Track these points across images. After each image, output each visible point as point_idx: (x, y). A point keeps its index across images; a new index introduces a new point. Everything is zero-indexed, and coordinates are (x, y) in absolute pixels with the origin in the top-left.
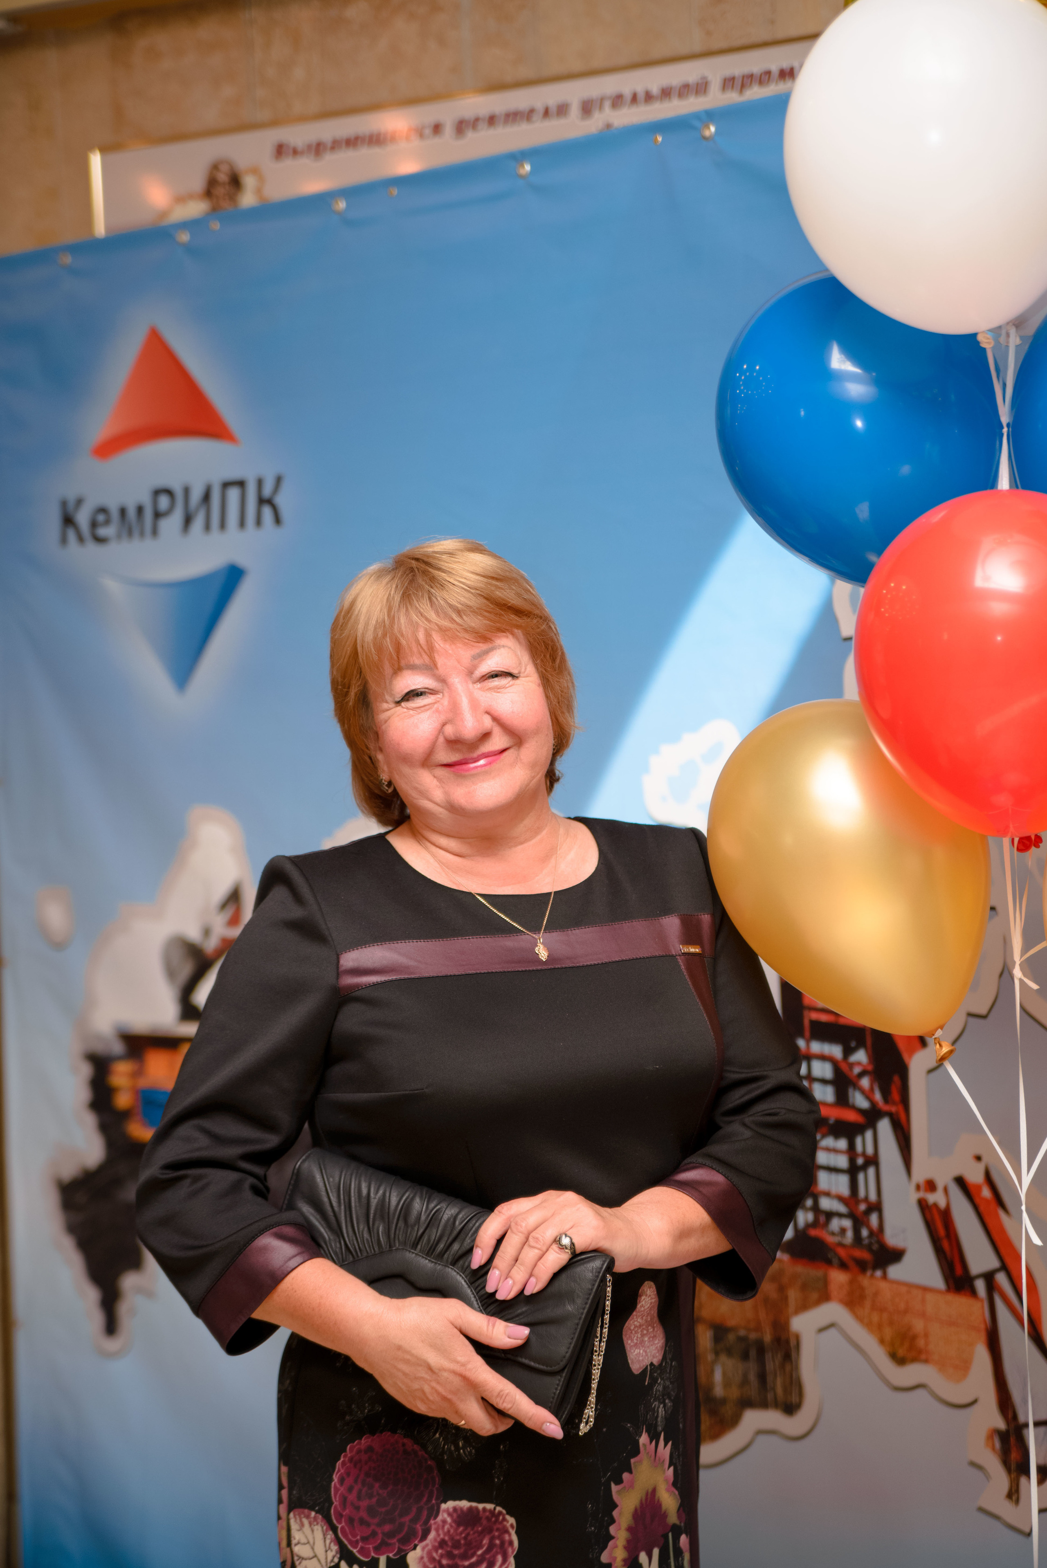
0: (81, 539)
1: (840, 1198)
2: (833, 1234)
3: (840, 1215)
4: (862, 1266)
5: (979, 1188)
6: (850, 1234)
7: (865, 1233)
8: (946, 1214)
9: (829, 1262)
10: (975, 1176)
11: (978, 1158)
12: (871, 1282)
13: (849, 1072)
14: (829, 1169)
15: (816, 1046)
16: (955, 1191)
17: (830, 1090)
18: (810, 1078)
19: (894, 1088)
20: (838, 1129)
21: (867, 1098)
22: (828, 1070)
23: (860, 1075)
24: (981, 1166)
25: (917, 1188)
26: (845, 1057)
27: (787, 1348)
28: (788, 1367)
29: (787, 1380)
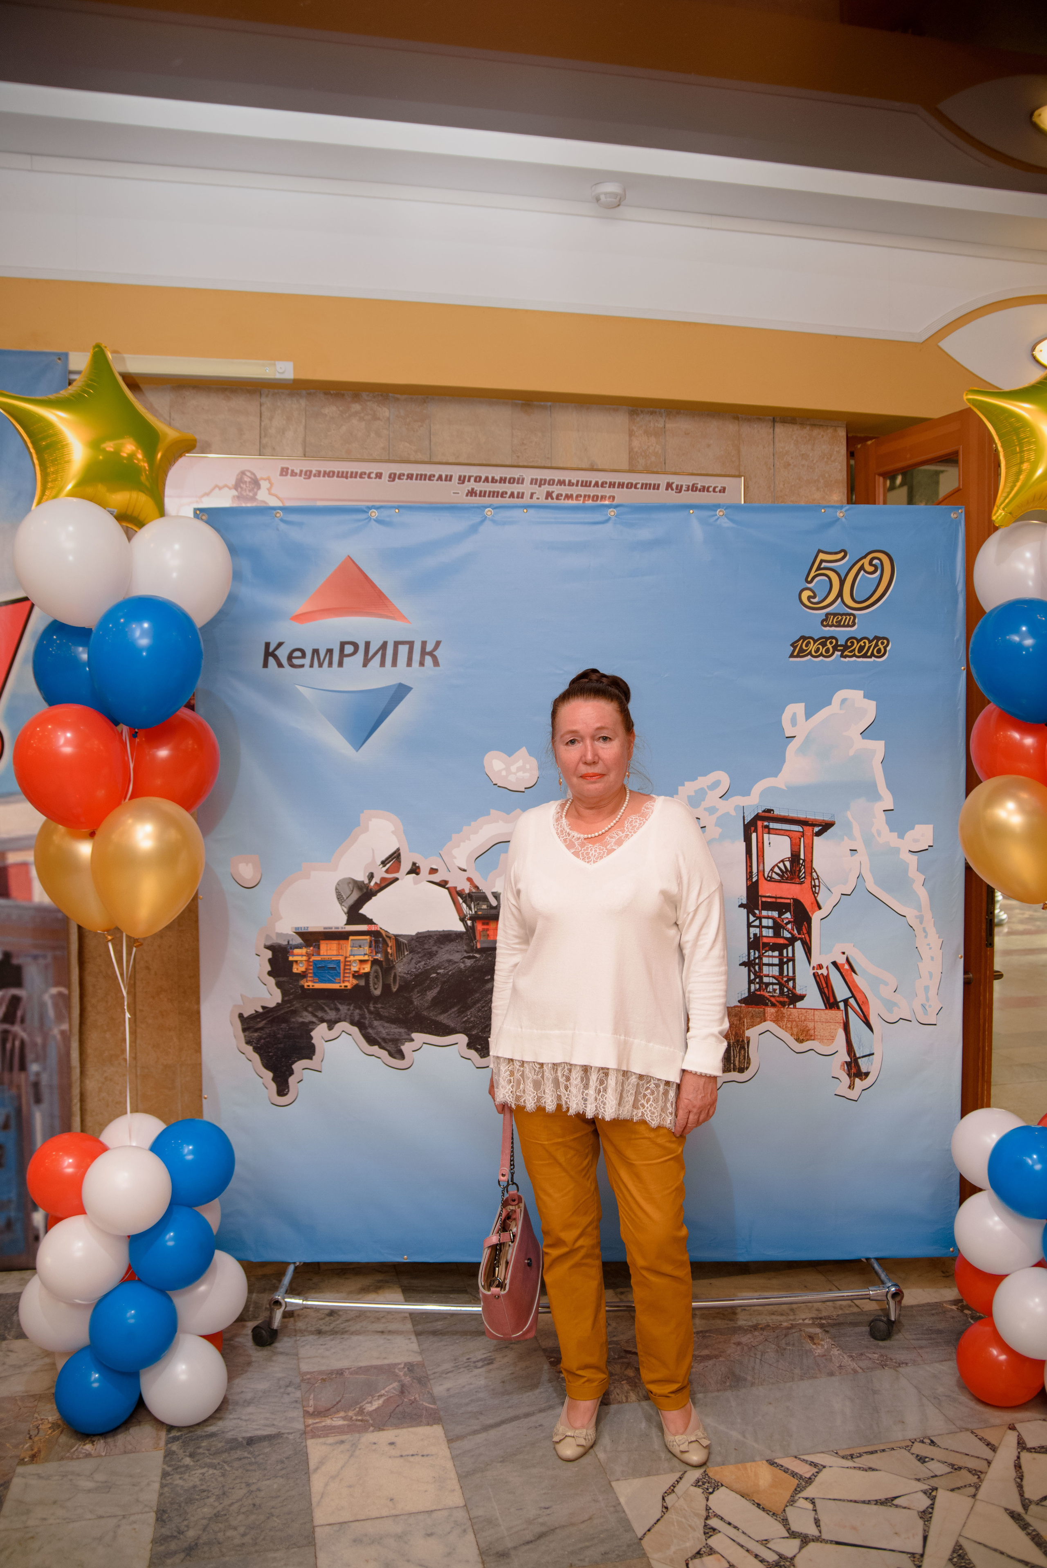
1: (773, 977)
2: (770, 992)
3: (773, 984)
4: (784, 1004)
5: (843, 965)
6: (778, 991)
7: (786, 990)
8: (827, 978)
9: (767, 1005)
10: (841, 960)
11: (844, 954)
12: (789, 1011)
13: (781, 923)
14: (769, 965)
15: (764, 913)
16: (832, 968)
17: (771, 931)
18: (761, 927)
19: (804, 927)
20: (774, 947)
21: (790, 933)
22: (770, 923)
23: (787, 924)
24: (845, 956)
25: (814, 968)
26: (780, 916)
27: (742, 1044)
28: (743, 1052)
29: (742, 1058)
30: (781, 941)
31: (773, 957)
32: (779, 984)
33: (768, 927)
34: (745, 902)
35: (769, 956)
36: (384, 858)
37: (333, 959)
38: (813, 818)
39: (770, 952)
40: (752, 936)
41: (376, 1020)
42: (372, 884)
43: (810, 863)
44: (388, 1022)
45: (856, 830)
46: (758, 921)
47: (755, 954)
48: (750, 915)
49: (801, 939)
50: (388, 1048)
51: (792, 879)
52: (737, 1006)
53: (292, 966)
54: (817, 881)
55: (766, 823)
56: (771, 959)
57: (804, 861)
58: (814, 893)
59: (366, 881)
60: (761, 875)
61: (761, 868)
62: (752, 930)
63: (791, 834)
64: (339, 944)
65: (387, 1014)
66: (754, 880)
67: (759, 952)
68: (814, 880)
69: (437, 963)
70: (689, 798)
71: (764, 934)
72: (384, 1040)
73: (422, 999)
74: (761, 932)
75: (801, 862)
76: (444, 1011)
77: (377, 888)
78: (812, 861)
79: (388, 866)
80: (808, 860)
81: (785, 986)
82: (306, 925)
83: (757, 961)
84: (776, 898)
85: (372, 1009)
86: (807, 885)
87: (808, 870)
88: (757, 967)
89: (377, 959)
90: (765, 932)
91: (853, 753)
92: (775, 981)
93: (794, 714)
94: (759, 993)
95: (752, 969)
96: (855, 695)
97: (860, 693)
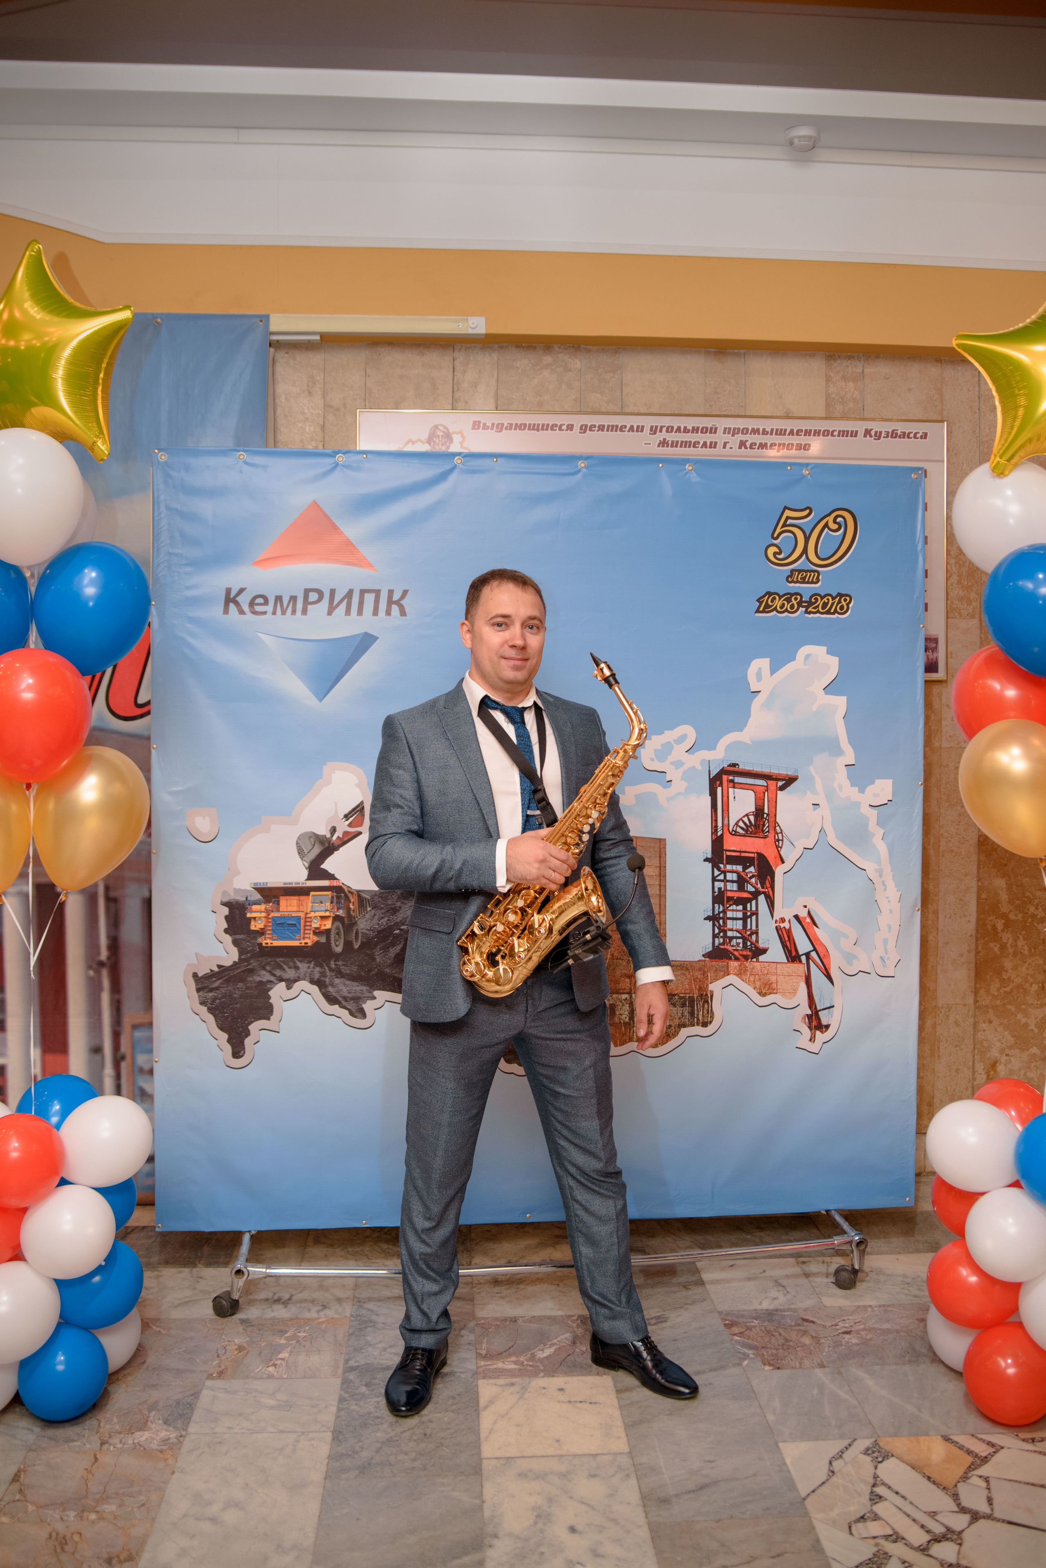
0: (242, 612)
1: (737, 931)
2: (732, 946)
3: (736, 938)
4: (745, 958)
5: (805, 918)
6: (740, 945)
7: (748, 943)
8: (788, 932)
9: (729, 958)
10: (803, 914)
11: (805, 907)
12: (750, 964)
13: (745, 877)
14: (732, 919)
15: (729, 867)
16: (794, 922)
17: (735, 885)
18: (725, 881)
19: (767, 882)
20: (737, 901)
21: (753, 887)
22: (734, 877)
23: (750, 878)
24: (805, 909)
25: (776, 922)
26: (744, 870)
27: (706, 998)
28: (706, 1006)
29: (705, 1012)
30: (745, 895)
31: (737, 911)
32: (743, 938)
33: (732, 881)
34: (709, 856)
35: (733, 910)
36: (346, 812)
37: (293, 915)
38: (777, 772)
39: (734, 906)
40: (716, 890)
41: (337, 978)
42: (334, 838)
43: (773, 817)
44: (349, 979)
45: (819, 785)
46: (723, 875)
47: (719, 908)
48: (715, 870)
49: (764, 893)
50: (349, 1007)
51: (755, 833)
52: (701, 961)
53: (250, 923)
54: (779, 835)
55: (731, 778)
56: (735, 913)
57: (768, 815)
58: (777, 847)
59: (328, 836)
60: (725, 829)
61: (726, 822)
62: (717, 884)
63: (755, 788)
64: (299, 900)
65: (348, 972)
66: (719, 834)
67: (724, 906)
68: (777, 834)
69: (401, 919)
70: (656, 751)
71: (728, 888)
72: (345, 998)
73: (384, 956)
74: (725, 886)
75: (764, 815)
77: (340, 842)
78: (775, 815)
79: (351, 819)
80: (771, 814)
81: (747, 940)
82: (265, 881)
83: (721, 915)
84: (740, 852)
85: (333, 966)
86: (770, 839)
87: (771, 825)
88: (721, 922)
89: (339, 915)
90: (729, 886)
91: (814, 709)
92: (739, 935)
93: (760, 669)
94: (722, 947)
95: (717, 923)
96: (819, 651)
97: (824, 649)
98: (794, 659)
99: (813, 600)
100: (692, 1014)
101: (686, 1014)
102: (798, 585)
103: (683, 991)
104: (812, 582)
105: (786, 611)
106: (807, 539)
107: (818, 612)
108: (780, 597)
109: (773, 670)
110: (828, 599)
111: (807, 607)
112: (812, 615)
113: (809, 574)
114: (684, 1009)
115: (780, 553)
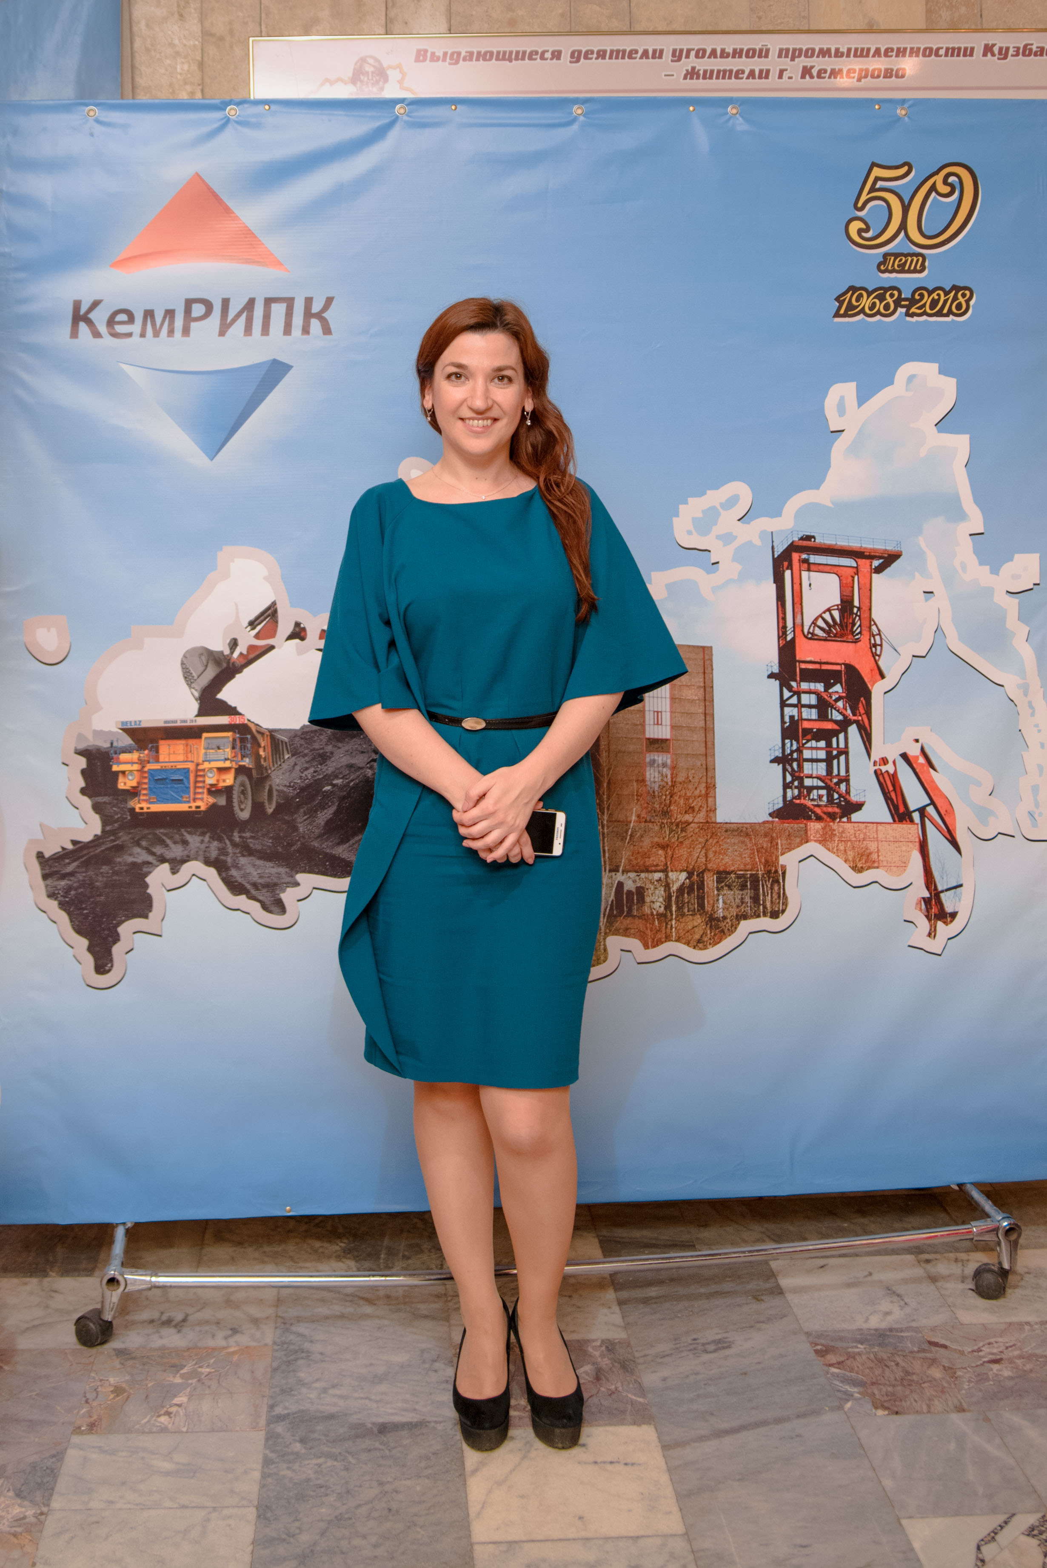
1: (818, 778)
2: (813, 800)
3: (818, 788)
4: (832, 817)
5: (917, 757)
6: (825, 798)
7: (836, 796)
8: (894, 778)
9: (809, 818)
10: (914, 751)
11: (917, 741)
12: (840, 826)
13: (828, 699)
14: (812, 760)
15: (804, 686)
16: (901, 763)
17: (814, 711)
18: (799, 705)
19: (860, 705)
20: (820, 735)
21: (841, 713)
22: (813, 700)
23: (837, 700)
24: (919, 745)
25: (875, 763)
26: (826, 690)
27: (776, 876)
28: (776, 888)
29: (775, 896)
30: (829, 726)
31: (817, 748)
32: (827, 787)
33: (810, 706)
34: (776, 670)
35: (812, 748)
37: (178, 767)
38: (872, 546)
39: (813, 742)
40: (787, 719)
41: (243, 856)
43: (867, 612)
44: (260, 858)
45: (932, 563)
46: (795, 698)
47: (792, 745)
48: (785, 691)
49: (857, 722)
50: (261, 898)
51: (841, 636)
52: (768, 822)
53: (117, 779)
54: (878, 638)
55: (804, 556)
56: (814, 752)
57: (859, 609)
58: (874, 655)
60: (798, 631)
61: (798, 621)
62: (788, 711)
63: (841, 571)
64: (187, 745)
65: (259, 847)
66: (789, 638)
67: (798, 743)
68: (874, 636)
69: (333, 769)
70: (696, 520)
71: (805, 715)
72: (255, 885)
73: (310, 824)
74: (800, 713)
75: (855, 610)
76: (342, 842)
78: (870, 609)
80: (865, 608)
81: (834, 791)
82: (137, 718)
83: (795, 755)
84: (820, 663)
85: (237, 839)
86: (864, 644)
87: (866, 623)
88: (795, 765)
89: (244, 766)
90: (806, 713)
91: (923, 452)
92: (821, 784)
93: (842, 398)
94: (798, 801)
95: (788, 767)
96: (928, 370)
97: (935, 367)
98: (892, 383)
99: (917, 297)
100: (755, 899)
101: (747, 899)
102: (894, 275)
103: (742, 867)
104: (915, 271)
105: (879, 313)
106: (906, 209)
107: (925, 313)
108: (869, 294)
109: (862, 398)
110: (938, 295)
111: (908, 308)
112: (915, 319)
113: (910, 259)
114: (745, 892)
115: (867, 230)
